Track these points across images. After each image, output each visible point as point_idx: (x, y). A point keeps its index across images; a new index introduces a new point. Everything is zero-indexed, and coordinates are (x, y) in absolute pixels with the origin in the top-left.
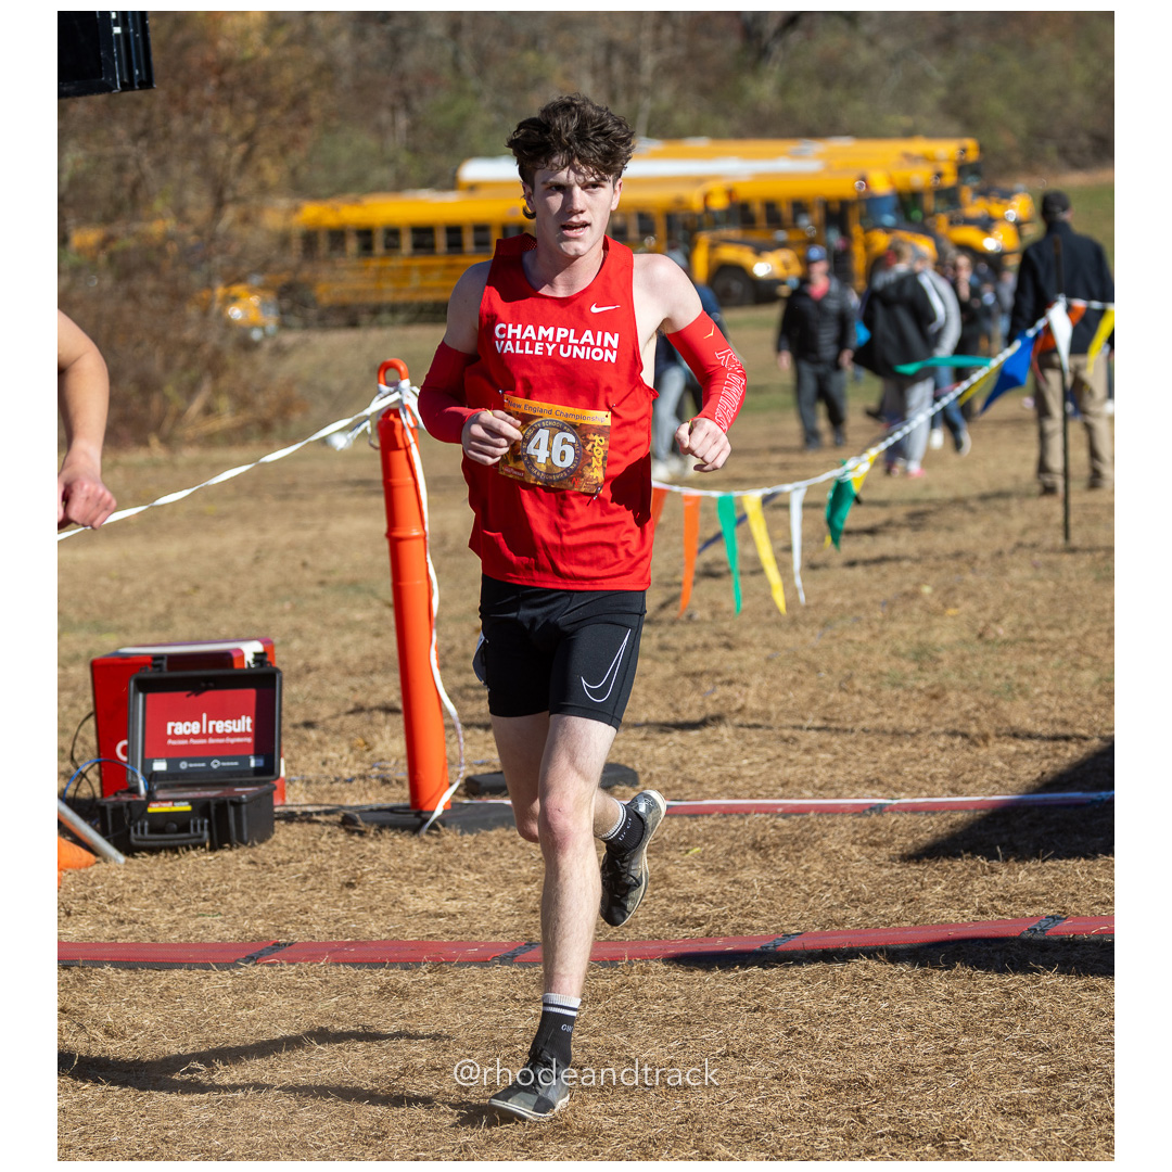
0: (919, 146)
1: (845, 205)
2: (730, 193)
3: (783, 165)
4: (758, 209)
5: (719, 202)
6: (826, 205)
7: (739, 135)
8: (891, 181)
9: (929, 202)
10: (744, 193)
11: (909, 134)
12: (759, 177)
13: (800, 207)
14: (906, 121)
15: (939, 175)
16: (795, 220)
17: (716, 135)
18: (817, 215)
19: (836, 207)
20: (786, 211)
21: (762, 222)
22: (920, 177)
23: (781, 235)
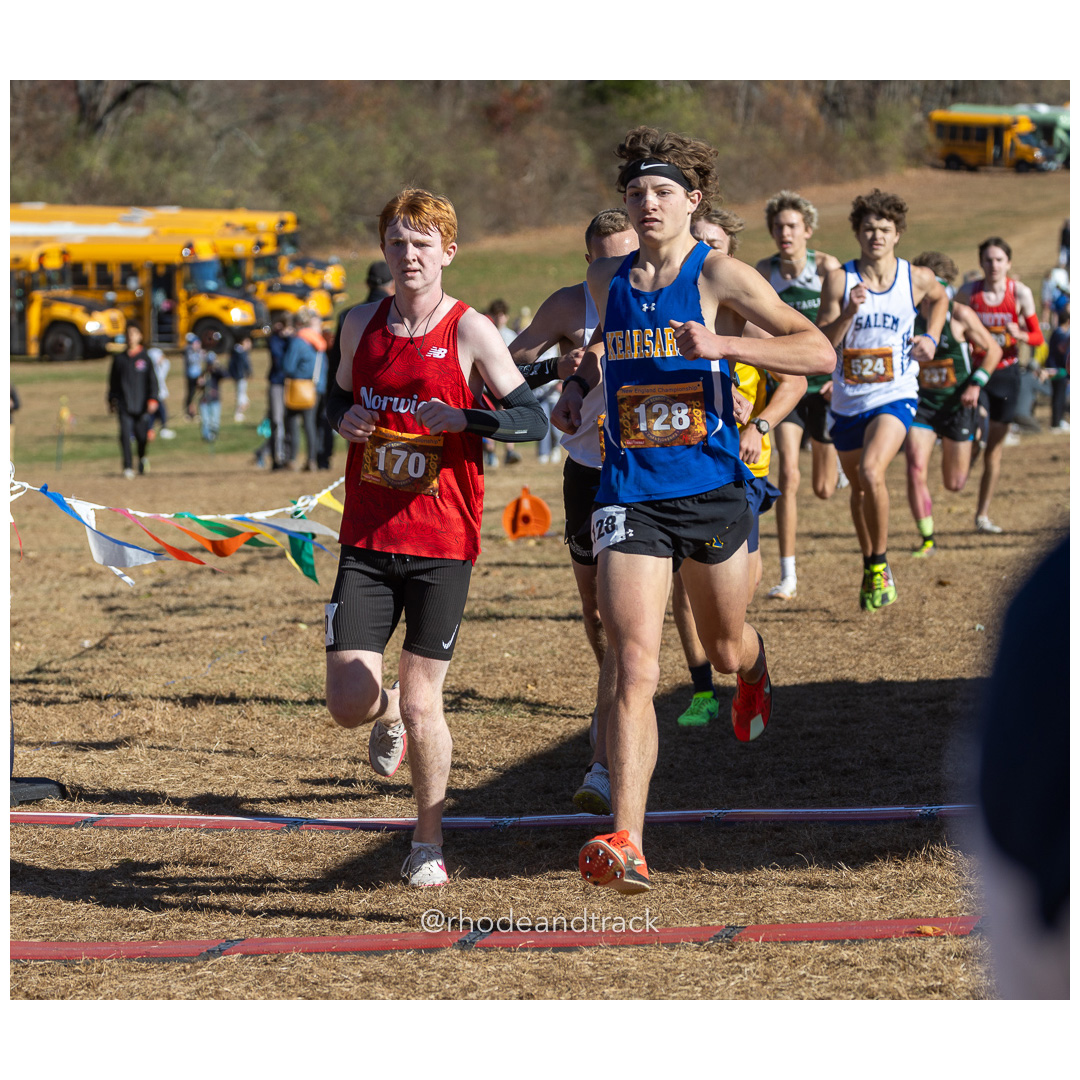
0: (241, 217)
1: (171, 269)
2: (64, 254)
3: (114, 230)
4: (89, 270)
5: (54, 263)
6: (154, 267)
7: (71, 201)
8: (215, 249)
9: (250, 270)
10: (77, 255)
11: (231, 206)
12: (92, 240)
13: (129, 270)
14: (229, 193)
15: (260, 245)
16: (124, 282)
17: (51, 200)
18: (145, 278)
19: (161, 270)
20: (116, 273)
21: (93, 284)
22: (242, 246)
23: (111, 296)
